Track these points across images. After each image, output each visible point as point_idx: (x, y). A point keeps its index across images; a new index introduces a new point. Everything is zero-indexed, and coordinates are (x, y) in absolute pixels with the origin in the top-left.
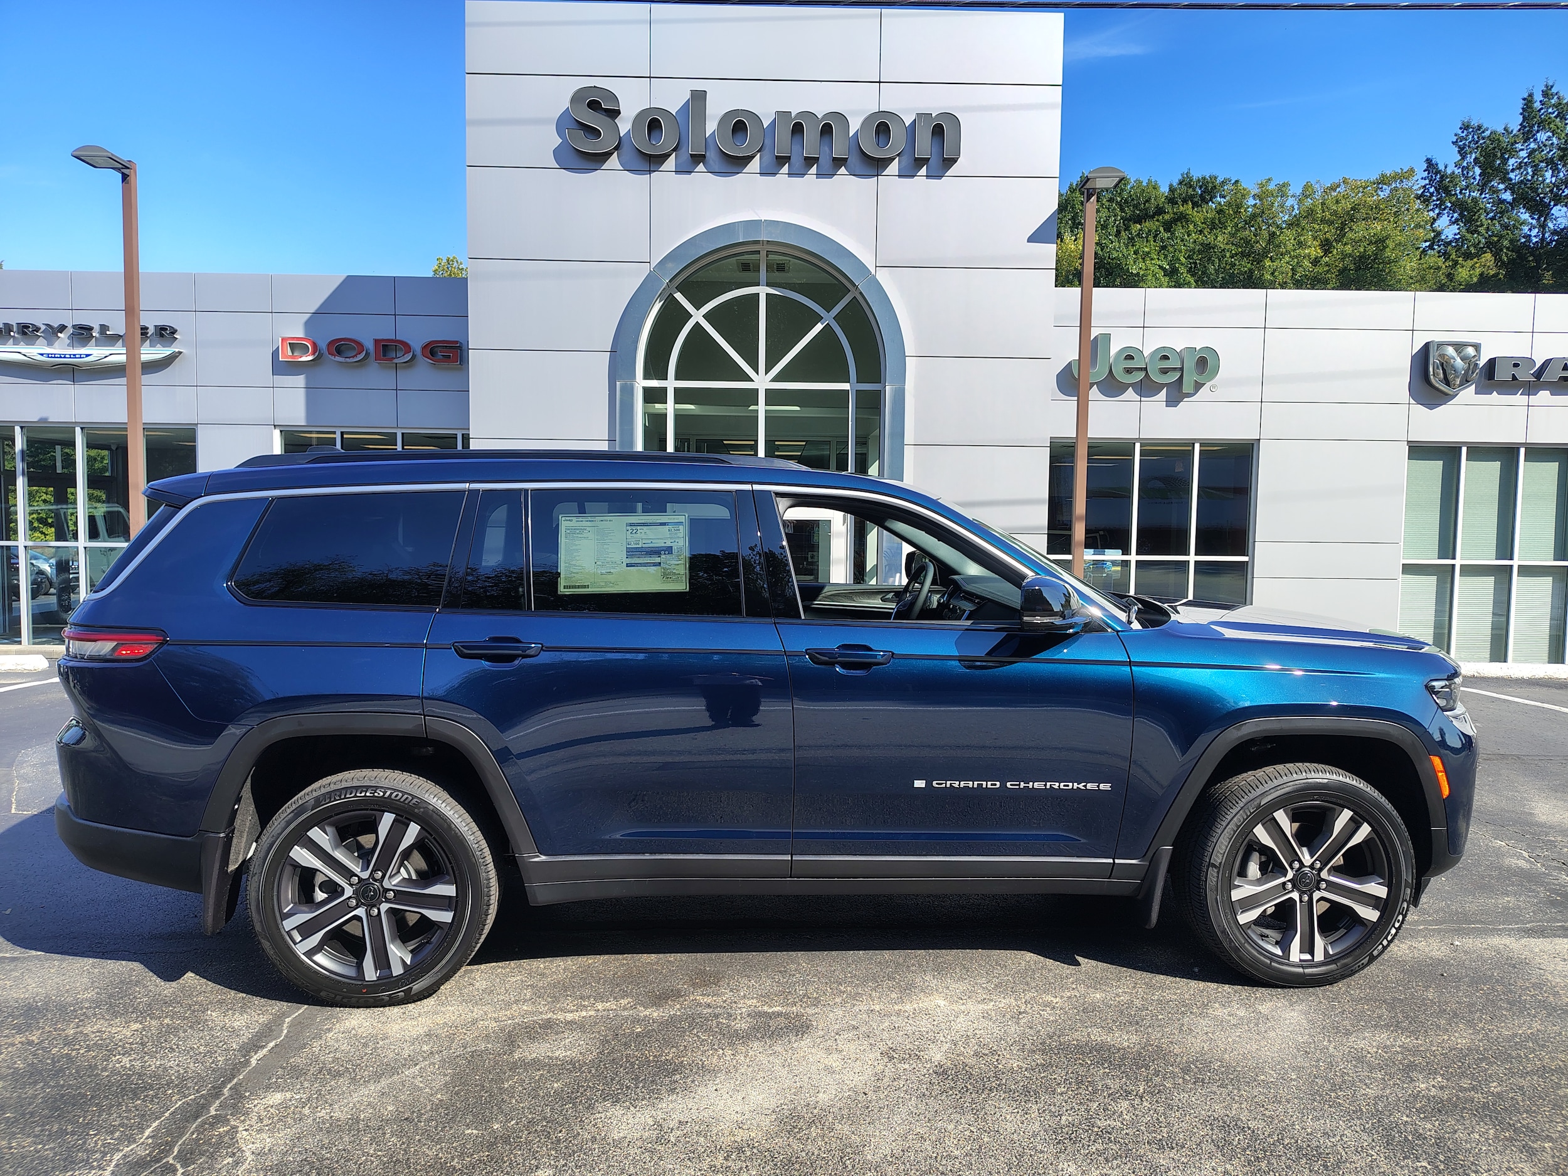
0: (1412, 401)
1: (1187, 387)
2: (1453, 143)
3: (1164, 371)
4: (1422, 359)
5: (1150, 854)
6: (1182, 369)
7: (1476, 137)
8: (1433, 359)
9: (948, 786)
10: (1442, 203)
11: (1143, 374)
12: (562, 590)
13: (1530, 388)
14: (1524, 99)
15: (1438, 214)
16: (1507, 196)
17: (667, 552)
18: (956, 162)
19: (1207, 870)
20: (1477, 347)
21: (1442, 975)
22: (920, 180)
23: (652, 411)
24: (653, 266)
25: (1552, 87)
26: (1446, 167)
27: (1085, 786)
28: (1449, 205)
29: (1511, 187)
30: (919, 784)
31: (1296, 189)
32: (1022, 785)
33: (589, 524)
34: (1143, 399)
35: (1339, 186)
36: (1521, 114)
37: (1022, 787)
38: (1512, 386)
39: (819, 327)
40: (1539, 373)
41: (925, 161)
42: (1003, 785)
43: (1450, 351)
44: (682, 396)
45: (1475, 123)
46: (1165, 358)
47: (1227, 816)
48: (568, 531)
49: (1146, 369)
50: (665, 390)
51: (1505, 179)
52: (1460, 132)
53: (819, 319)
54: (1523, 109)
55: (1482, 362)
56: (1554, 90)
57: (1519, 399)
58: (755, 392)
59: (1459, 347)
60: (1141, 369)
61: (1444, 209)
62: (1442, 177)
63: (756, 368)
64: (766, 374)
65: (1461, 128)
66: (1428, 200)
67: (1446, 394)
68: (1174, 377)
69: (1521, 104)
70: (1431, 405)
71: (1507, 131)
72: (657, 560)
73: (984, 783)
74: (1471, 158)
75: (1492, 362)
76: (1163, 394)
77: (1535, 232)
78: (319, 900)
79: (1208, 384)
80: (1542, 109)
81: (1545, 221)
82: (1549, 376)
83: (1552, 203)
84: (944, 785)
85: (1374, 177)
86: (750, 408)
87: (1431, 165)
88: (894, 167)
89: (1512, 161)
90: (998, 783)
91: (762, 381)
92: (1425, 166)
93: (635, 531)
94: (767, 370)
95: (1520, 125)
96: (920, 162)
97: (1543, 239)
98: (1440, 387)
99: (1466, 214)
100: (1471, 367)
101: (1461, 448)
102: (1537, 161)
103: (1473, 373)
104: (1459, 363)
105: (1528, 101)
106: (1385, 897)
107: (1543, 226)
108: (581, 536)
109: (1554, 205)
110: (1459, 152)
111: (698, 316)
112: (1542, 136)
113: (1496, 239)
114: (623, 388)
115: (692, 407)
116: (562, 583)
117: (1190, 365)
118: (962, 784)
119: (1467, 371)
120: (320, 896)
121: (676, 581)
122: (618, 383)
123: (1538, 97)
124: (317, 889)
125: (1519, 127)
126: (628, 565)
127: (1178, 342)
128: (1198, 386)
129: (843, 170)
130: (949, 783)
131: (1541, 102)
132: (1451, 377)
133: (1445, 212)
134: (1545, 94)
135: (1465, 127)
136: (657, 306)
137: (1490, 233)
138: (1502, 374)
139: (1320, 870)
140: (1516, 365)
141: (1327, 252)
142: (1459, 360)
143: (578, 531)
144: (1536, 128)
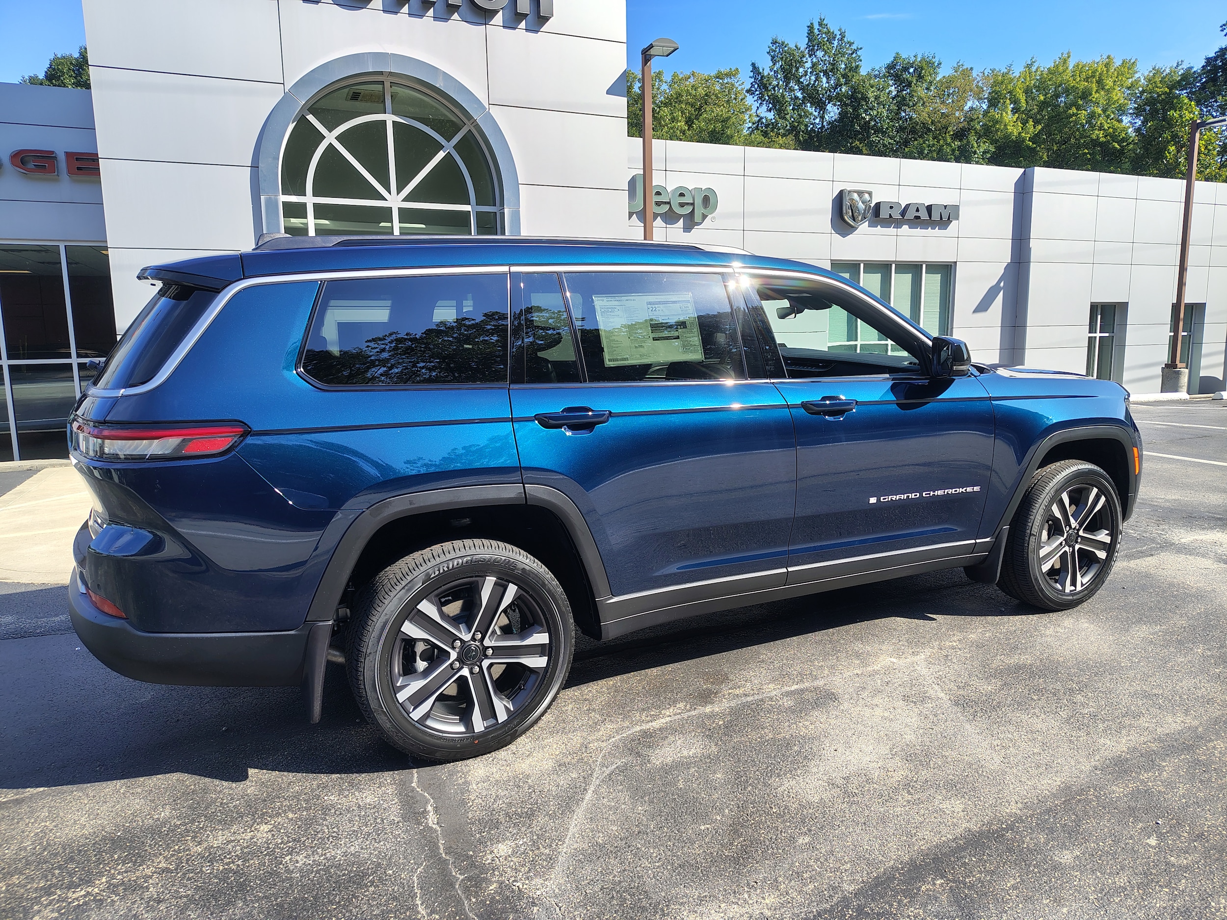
0: (833, 232)
1: (697, 217)
2: (768, 53)
3: (682, 205)
4: (839, 201)
5: (997, 532)
6: (693, 204)
7: (781, 50)
8: (846, 203)
9: (890, 500)
10: (763, 96)
11: (668, 207)
12: (608, 363)
13: (898, 224)
14: (808, 27)
15: (761, 103)
16: (799, 94)
17: (682, 327)
18: (548, 20)
19: (1029, 539)
20: (870, 194)
21: (1124, 588)
22: (520, 33)
23: (288, 225)
24: (288, 87)
25: (824, 20)
26: (763, 70)
27: (966, 490)
28: (767, 98)
29: (802, 89)
30: (873, 500)
31: (667, 77)
32: (932, 493)
33: (617, 303)
34: (668, 226)
35: (689, 78)
36: (807, 37)
37: (931, 495)
38: (890, 222)
39: (441, 155)
40: (903, 213)
41: (524, 16)
42: (921, 495)
43: (856, 196)
44: (321, 211)
45: (780, 40)
46: (682, 195)
47: (1039, 500)
48: (603, 310)
49: (669, 203)
50: (304, 205)
51: (798, 82)
52: (771, 45)
53: (441, 147)
54: (808, 33)
55: (872, 205)
56: (825, 22)
57: (892, 230)
58: (390, 209)
59: (860, 193)
60: (666, 203)
61: (764, 101)
62: (762, 77)
63: (387, 187)
64: (398, 194)
65: (772, 43)
66: (754, 94)
67: (852, 227)
68: (687, 210)
69: (806, 30)
70: (844, 235)
71: (797, 48)
72: (676, 334)
73: (910, 495)
74: (778, 65)
75: (878, 205)
76: (681, 223)
77: (817, 121)
78: (422, 670)
79: (710, 216)
80: (819, 34)
81: (823, 113)
82: (911, 215)
83: (827, 101)
84: (887, 500)
85: (713, 74)
86: (380, 225)
87: (755, 68)
88: (498, 19)
89: (801, 70)
90: (918, 494)
91: (394, 201)
92: (751, 68)
93: (654, 309)
94: (399, 190)
95: (807, 44)
96: (522, 16)
97: (823, 126)
98: (849, 222)
99: (777, 104)
100: (867, 208)
101: (860, 264)
102: (818, 71)
103: (868, 212)
104: (861, 206)
105: (811, 28)
106: (1109, 542)
107: (822, 118)
108: (613, 314)
109: (829, 103)
110: (772, 60)
111: (330, 138)
112: (820, 54)
113: (796, 124)
114: (268, 202)
115: (326, 222)
116: (607, 356)
117: (698, 202)
118: (898, 497)
119: (865, 211)
120: (421, 665)
121: (695, 351)
122: (262, 198)
123: (816, 26)
124: (418, 658)
125: (806, 46)
126: (654, 339)
127: (691, 183)
128: (704, 217)
129: (456, 16)
130: (890, 497)
131: (818, 29)
132: (855, 214)
133: (765, 102)
134: (820, 24)
135: (774, 42)
136: (291, 127)
137: (792, 119)
138: (884, 214)
139: (1078, 530)
140: (891, 207)
141: (690, 126)
142: (860, 203)
143: (610, 310)
144: (816, 48)
